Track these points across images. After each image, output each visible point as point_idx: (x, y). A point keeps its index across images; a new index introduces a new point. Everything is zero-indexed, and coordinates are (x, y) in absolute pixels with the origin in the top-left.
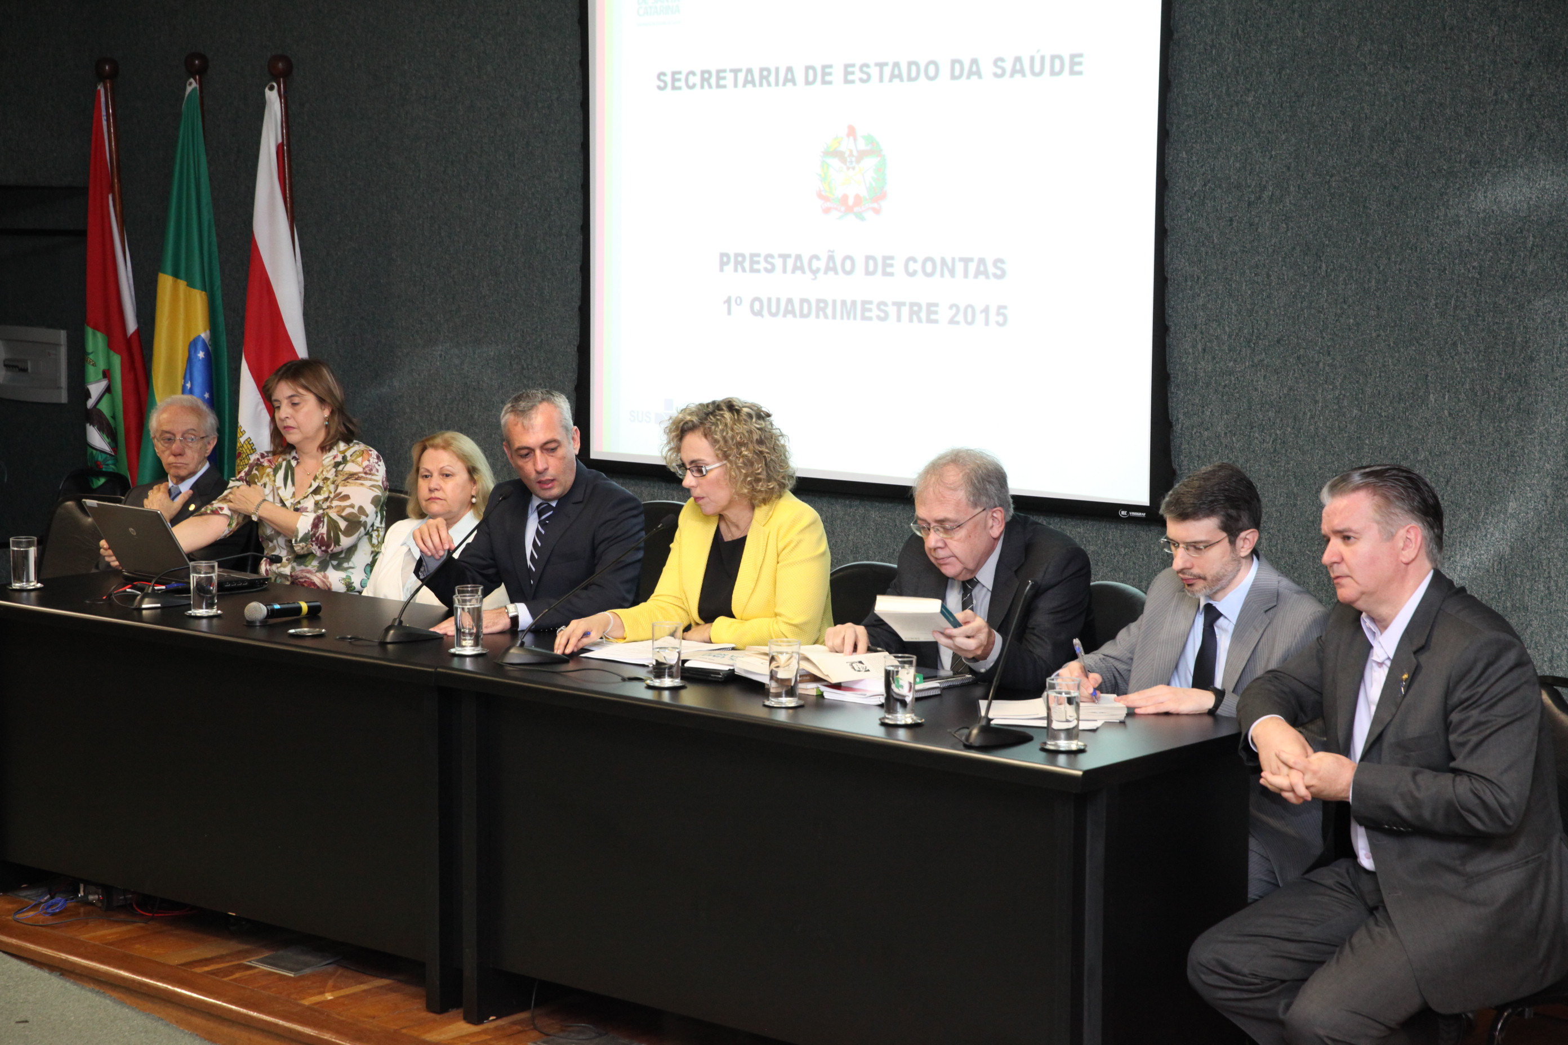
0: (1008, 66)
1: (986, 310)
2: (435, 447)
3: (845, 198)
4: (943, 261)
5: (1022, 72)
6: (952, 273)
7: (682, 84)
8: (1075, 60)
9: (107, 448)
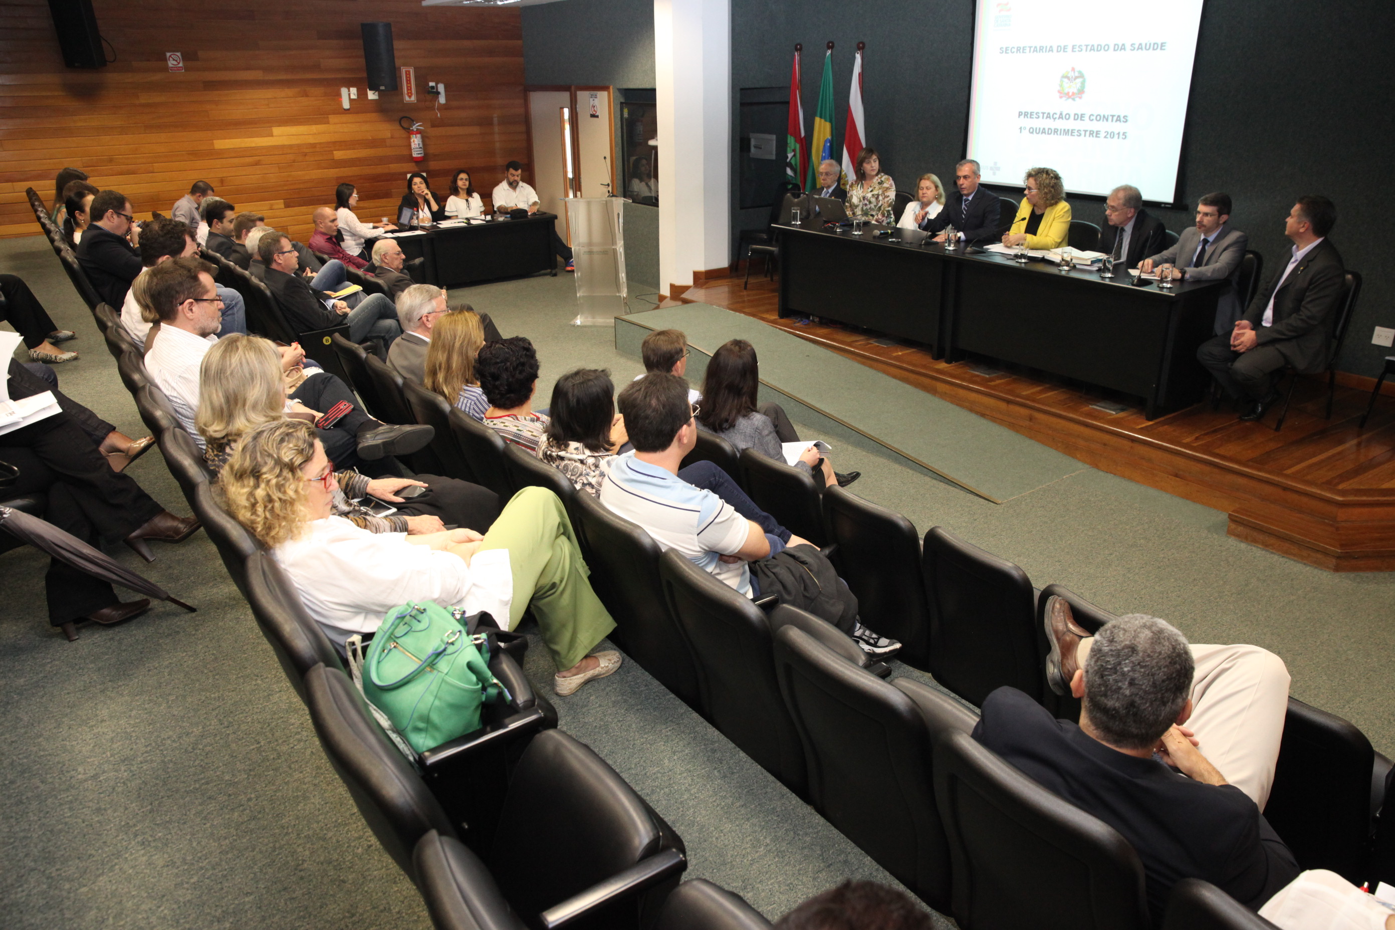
0: (1136, 46)
1: (1119, 134)
2: (925, 179)
3: (1068, 93)
4: (1104, 116)
5: (1142, 49)
6: (1107, 120)
7: (1009, 51)
8: (1162, 45)
9: (793, 175)
